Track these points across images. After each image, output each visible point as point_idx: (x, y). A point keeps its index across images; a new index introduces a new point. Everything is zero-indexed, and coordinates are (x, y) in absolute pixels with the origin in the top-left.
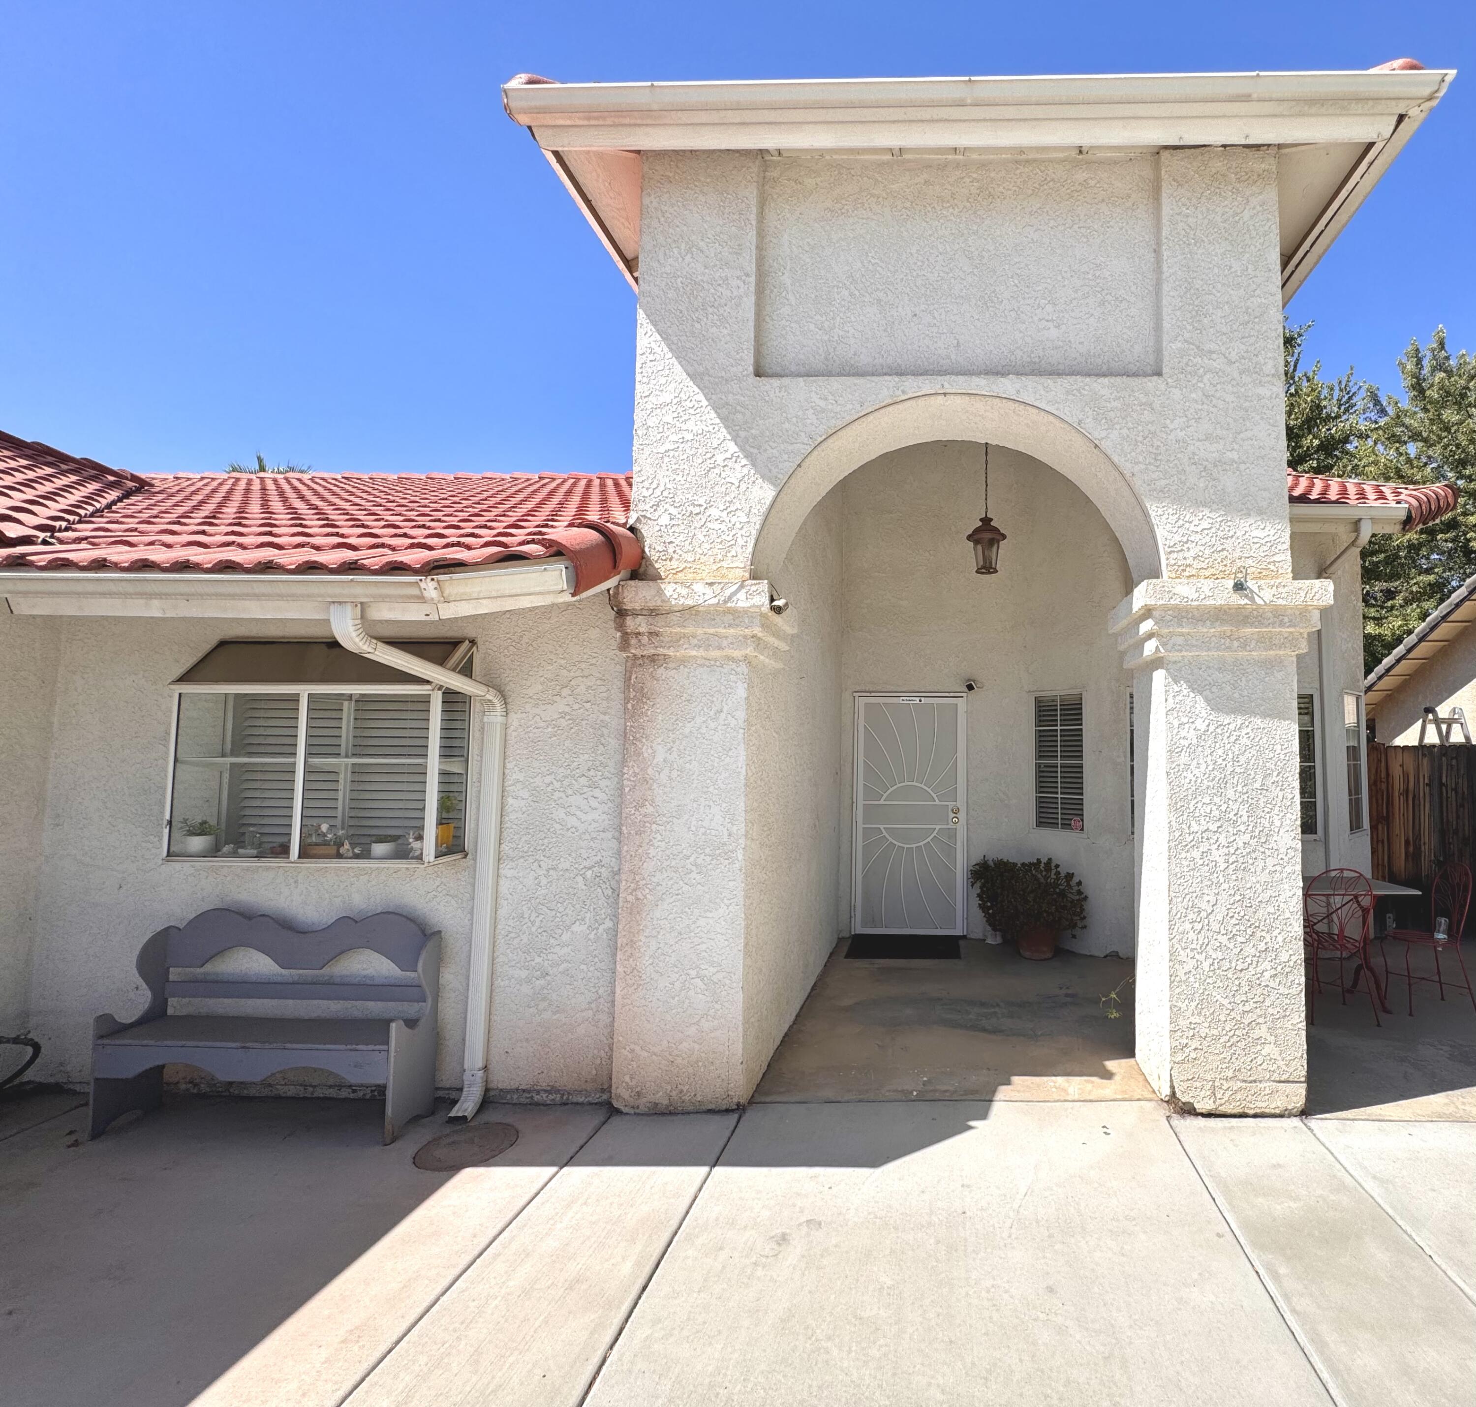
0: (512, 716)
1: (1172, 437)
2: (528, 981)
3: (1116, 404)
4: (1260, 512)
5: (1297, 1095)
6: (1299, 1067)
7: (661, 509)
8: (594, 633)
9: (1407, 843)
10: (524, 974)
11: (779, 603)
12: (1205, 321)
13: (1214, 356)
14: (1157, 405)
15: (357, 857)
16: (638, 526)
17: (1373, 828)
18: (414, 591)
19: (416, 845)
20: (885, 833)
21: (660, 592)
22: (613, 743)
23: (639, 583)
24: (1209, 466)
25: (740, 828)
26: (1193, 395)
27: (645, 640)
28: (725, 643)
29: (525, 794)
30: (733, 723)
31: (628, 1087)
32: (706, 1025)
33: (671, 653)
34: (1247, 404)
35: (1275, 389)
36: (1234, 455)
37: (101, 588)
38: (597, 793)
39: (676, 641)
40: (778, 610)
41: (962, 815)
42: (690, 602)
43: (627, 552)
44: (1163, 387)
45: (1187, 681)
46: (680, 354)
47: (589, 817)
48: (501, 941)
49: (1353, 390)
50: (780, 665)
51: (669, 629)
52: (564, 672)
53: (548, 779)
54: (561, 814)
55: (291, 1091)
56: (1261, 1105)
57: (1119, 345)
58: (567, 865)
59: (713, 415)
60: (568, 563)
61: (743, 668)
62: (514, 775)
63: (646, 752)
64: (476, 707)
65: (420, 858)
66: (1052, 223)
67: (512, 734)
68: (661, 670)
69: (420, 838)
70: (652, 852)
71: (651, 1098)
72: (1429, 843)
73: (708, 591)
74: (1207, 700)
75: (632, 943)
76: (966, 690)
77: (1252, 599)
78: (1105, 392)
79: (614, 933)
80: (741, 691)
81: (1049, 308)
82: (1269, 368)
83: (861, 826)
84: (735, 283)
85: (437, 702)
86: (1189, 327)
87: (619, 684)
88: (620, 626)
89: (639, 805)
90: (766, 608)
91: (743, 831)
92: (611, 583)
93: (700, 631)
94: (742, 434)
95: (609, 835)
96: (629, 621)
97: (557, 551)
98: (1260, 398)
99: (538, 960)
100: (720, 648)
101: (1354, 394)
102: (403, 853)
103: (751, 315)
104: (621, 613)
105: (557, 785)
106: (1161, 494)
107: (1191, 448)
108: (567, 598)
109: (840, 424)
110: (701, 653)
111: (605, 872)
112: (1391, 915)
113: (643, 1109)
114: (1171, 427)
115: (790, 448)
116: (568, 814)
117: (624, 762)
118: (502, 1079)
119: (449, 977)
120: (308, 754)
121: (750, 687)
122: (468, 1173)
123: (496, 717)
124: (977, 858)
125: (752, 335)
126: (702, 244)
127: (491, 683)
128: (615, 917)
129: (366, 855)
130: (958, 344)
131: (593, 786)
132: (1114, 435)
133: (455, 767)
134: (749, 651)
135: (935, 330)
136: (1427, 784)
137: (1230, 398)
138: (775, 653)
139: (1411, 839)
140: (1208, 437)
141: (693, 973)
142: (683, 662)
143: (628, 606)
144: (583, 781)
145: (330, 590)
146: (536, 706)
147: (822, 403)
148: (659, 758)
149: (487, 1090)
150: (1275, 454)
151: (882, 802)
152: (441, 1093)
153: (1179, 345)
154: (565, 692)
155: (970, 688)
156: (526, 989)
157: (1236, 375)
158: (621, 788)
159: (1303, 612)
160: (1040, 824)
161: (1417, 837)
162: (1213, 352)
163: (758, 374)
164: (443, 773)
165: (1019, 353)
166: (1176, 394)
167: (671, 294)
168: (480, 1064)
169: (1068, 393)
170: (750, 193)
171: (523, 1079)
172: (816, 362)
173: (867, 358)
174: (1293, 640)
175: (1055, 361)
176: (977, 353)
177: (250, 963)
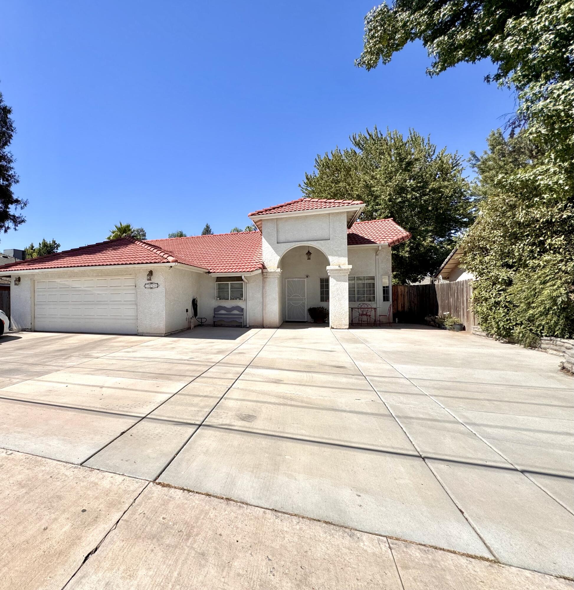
0: (249, 284)
1: (331, 248)
3: (324, 244)
4: (344, 256)
5: (348, 327)
6: (348, 324)
7: (266, 260)
9: (402, 304)
10: (252, 313)
12: (336, 232)
13: (337, 237)
14: (329, 243)
15: (235, 300)
16: (264, 262)
17: (393, 301)
20: (291, 303)
21: (267, 270)
22: (262, 287)
23: (265, 270)
24: (336, 251)
25: (277, 297)
26: (334, 242)
28: (275, 276)
29: (251, 293)
30: (276, 284)
31: (265, 325)
32: (274, 318)
36: (339, 249)
38: (260, 293)
39: (269, 276)
41: (306, 300)
42: (269, 271)
43: (264, 266)
44: (330, 241)
45: (333, 278)
46: (268, 241)
47: (259, 296)
48: (249, 309)
49: (458, 159)
51: (268, 274)
52: (255, 279)
56: (343, 328)
57: (324, 235)
58: (257, 301)
59: (272, 249)
61: (277, 278)
62: (250, 291)
64: (245, 284)
65: (242, 300)
67: (249, 287)
68: (267, 279)
69: (242, 298)
70: (267, 299)
72: (407, 304)
73: (272, 270)
75: (265, 309)
77: (340, 268)
78: (320, 243)
79: (263, 308)
80: (277, 281)
81: (315, 231)
82: (345, 238)
83: (287, 302)
84: (274, 232)
86: (334, 233)
87: (262, 280)
88: (263, 274)
89: (265, 294)
90: (280, 271)
92: (262, 270)
93: (271, 274)
94: (276, 251)
95: (261, 298)
96: (264, 274)
98: (343, 242)
99: (254, 312)
101: (458, 160)
102: (240, 299)
103: (276, 236)
105: (255, 292)
106: (330, 255)
107: (334, 249)
109: (288, 249)
110: (271, 276)
111: (261, 302)
113: (267, 327)
114: (331, 246)
115: (282, 252)
116: (256, 295)
117: (263, 289)
119: (244, 314)
120: (230, 289)
122: (252, 329)
124: (309, 307)
125: (276, 238)
126: (270, 228)
127: (248, 281)
129: (237, 300)
130: (303, 237)
132: (323, 248)
134: (278, 276)
135: (300, 235)
137: (339, 242)
141: (272, 313)
142: (270, 278)
144: (258, 291)
145: (243, 274)
146: (252, 283)
147: (284, 246)
148: (267, 289)
149: (249, 326)
151: (291, 298)
153: (332, 236)
154: (255, 282)
155: (307, 277)
156: (253, 315)
157: (341, 239)
158: (263, 292)
159: (348, 269)
160: (321, 301)
161: (404, 303)
163: (278, 243)
165: (311, 237)
166: (332, 242)
167: (266, 234)
168: (248, 322)
170: (276, 220)
171: (253, 325)
172: (284, 241)
173: (291, 240)
174: (347, 273)
175: (316, 238)
176: (305, 238)
177: (223, 312)
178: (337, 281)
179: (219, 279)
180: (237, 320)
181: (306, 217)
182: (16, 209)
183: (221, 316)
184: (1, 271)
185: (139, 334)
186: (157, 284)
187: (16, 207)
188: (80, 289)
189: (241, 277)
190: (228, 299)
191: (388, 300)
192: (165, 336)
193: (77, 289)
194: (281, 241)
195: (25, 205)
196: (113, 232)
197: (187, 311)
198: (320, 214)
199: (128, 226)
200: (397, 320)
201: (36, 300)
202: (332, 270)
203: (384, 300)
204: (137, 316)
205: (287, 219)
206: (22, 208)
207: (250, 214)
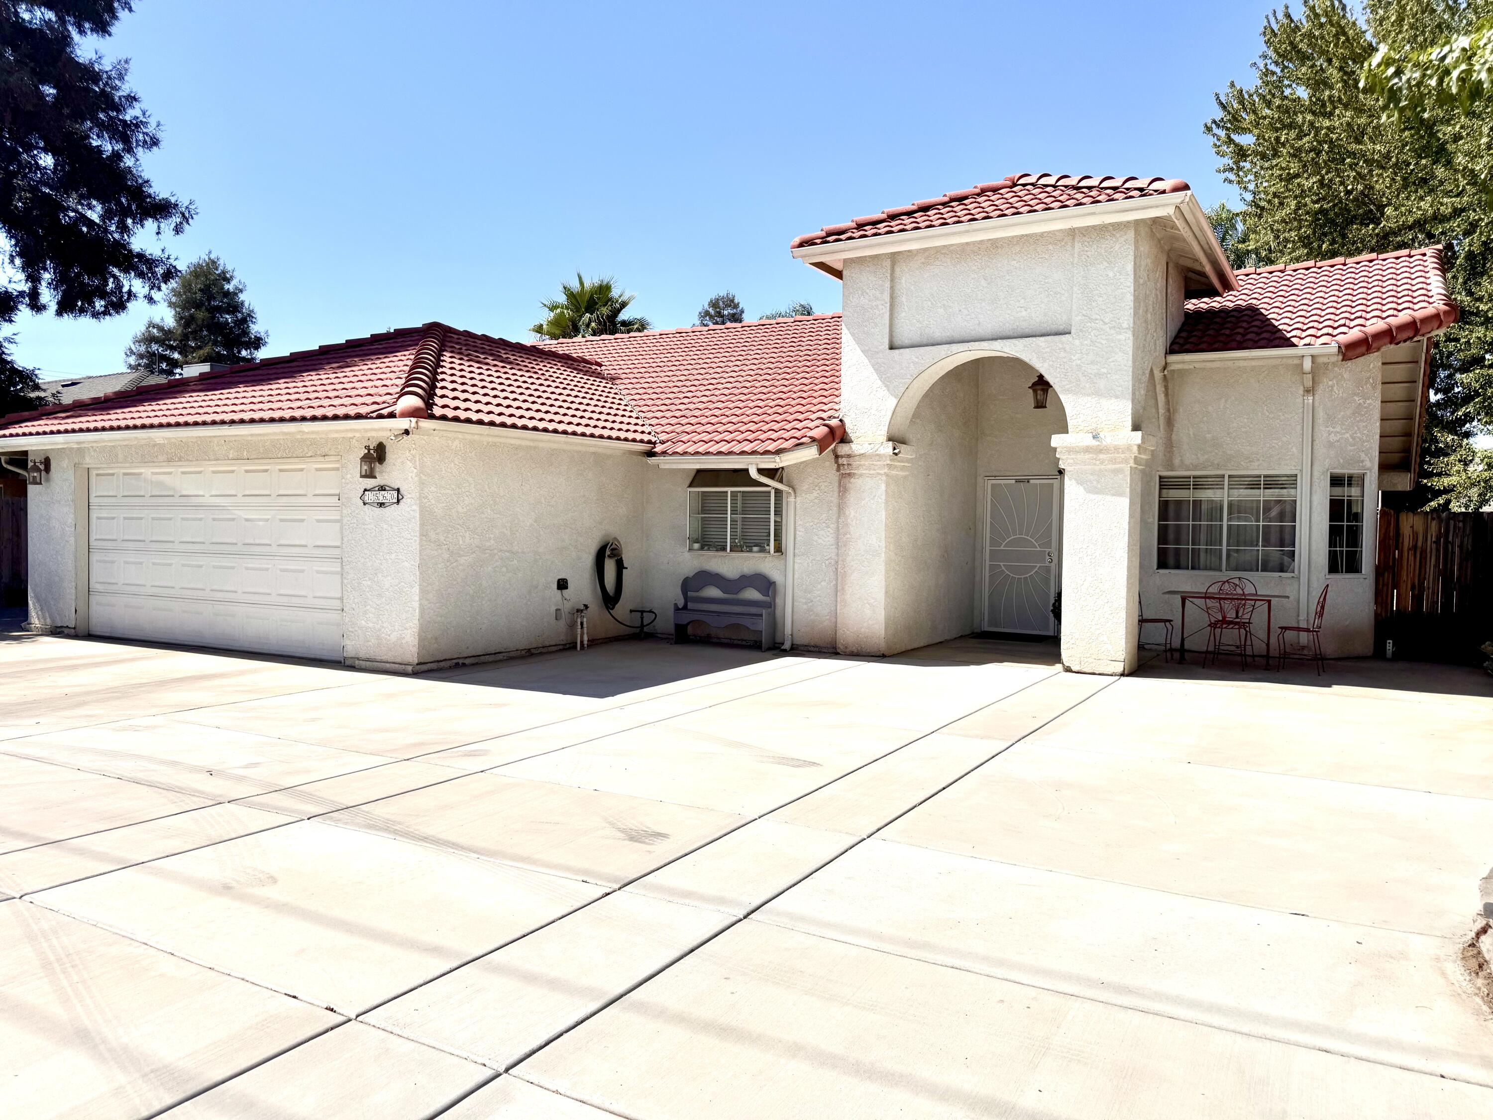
0: (798, 498)
1: (1074, 364)
2: (806, 603)
3: (1048, 350)
4: (1117, 397)
5: (1119, 667)
6: (1121, 655)
7: (851, 411)
8: (827, 464)
10: (804, 601)
11: (896, 451)
12: (1093, 304)
13: (1097, 321)
14: (1068, 348)
15: (748, 551)
16: (843, 419)
17: (1378, 575)
18: (773, 460)
19: (767, 548)
20: (1003, 568)
21: (851, 448)
22: (835, 509)
23: (843, 445)
24: (1092, 376)
25: (883, 544)
26: (1086, 342)
27: (846, 467)
28: (876, 468)
29: (803, 530)
30: (880, 500)
31: (842, 645)
32: (871, 622)
33: (856, 472)
34: (1113, 344)
35: (1127, 335)
36: (1105, 371)
37: (685, 461)
38: (829, 529)
39: (858, 467)
40: (896, 454)
41: (1055, 557)
42: (862, 452)
43: (838, 434)
44: (1071, 339)
45: (1076, 480)
46: (859, 341)
47: (827, 539)
48: (795, 586)
50: (907, 473)
51: (855, 463)
52: (816, 480)
53: (811, 524)
54: (815, 538)
55: (726, 641)
57: (1055, 316)
58: (818, 559)
59: (872, 369)
60: (816, 443)
61: (884, 478)
62: (799, 522)
63: (847, 512)
64: (784, 495)
65: (769, 552)
66: (1025, 257)
67: (798, 506)
68: (852, 479)
69: (768, 545)
70: (850, 553)
71: (850, 649)
73: (869, 447)
74: (1085, 489)
75: (843, 589)
76: (1058, 473)
77: (1102, 442)
78: (1043, 345)
79: (836, 585)
80: (883, 487)
81: (1022, 301)
82: (1125, 325)
83: (988, 563)
84: (881, 307)
85: (773, 492)
86: (1085, 308)
87: (837, 484)
88: (837, 462)
89: (845, 534)
90: (891, 454)
91: (884, 545)
92: (832, 446)
93: (867, 463)
94: (884, 376)
95: (834, 547)
96: (840, 461)
97: (813, 440)
98: (1119, 340)
99: (809, 595)
100: (875, 470)
102: (763, 550)
103: (887, 322)
104: (837, 457)
105: (815, 526)
106: (1067, 391)
107: (1083, 368)
108: (818, 456)
109: (924, 369)
110: (867, 472)
111: (833, 562)
112: (1391, 641)
113: (848, 653)
114: (1074, 358)
115: (903, 381)
116: (819, 538)
117: (839, 517)
118: (798, 641)
119: (779, 601)
120: (731, 514)
121: (887, 486)
123: (792, 499)
125: (888, 330)
126: (868, 291)
127: (790, 485)
128: (837, 579)
129: (751, 551)
130: (979, 323)
131: (828, 527)
132: (1046, 365)
133: (778, 519)
134: (886, 470)
135: (969, 317)
136: (1434, 542)
137: (1104, 342)
138: (903, 468)
139: (1417, 584)
140: (1092, 363)
141: (866, 602)
142: (861, 475)
143: (839, 454)
144: (824, 524)
145: (749, 460)
146: (806, 494)
147: (917, 360)
148: (852, 516)
149: (792, 645)
150: (1126, 368)
151: (1002, 548)
152: (777, 645)
153: (1080, 318)
154: (817, 488)
155: (1060, 472)
156: (805, 607)
157: (1108, 329)
158: (838, 528)
159: (1129, 448)
162: (1097, 319)
163: (891, 348)
164: (775, 522)
165: (1007, 325)
166: (1077, 342)
167: (856, 315)
168: (790, 633)
169: (1025, 346)
170: (887, 263)
171: (805, 641)
172: (916, 339)
173: (938, 334)
174: (1126, 461)
175: (1025, 327)
176: (989, 326)
177: (713, 592)
178: (1089, 491)
179: (702, 477)
180: (746, 622)
181: (994, 244)
182: (158, 233)
183: (705, 607)
184: (4, 436)
185: (348, 663)
186: (398, 490)
187: (159, 227)
188: (200, 500)
189: (747, 470)
190: (724, 549)
191: (1353, 566)
192: (415, 674)
193: (194, 500)
194: (907, 342)
195: (186, 219)
196: (552, 308)
197: (562, 585)
198: (1042, 235)
199: (604, 289)
200: (1390, 645)
201: (93, 536)
202: (1070, 450)
203: (1333, 568)
204: (341, 599)
205: (931, 255)
206: (178, 230)
207: (797, 240)
